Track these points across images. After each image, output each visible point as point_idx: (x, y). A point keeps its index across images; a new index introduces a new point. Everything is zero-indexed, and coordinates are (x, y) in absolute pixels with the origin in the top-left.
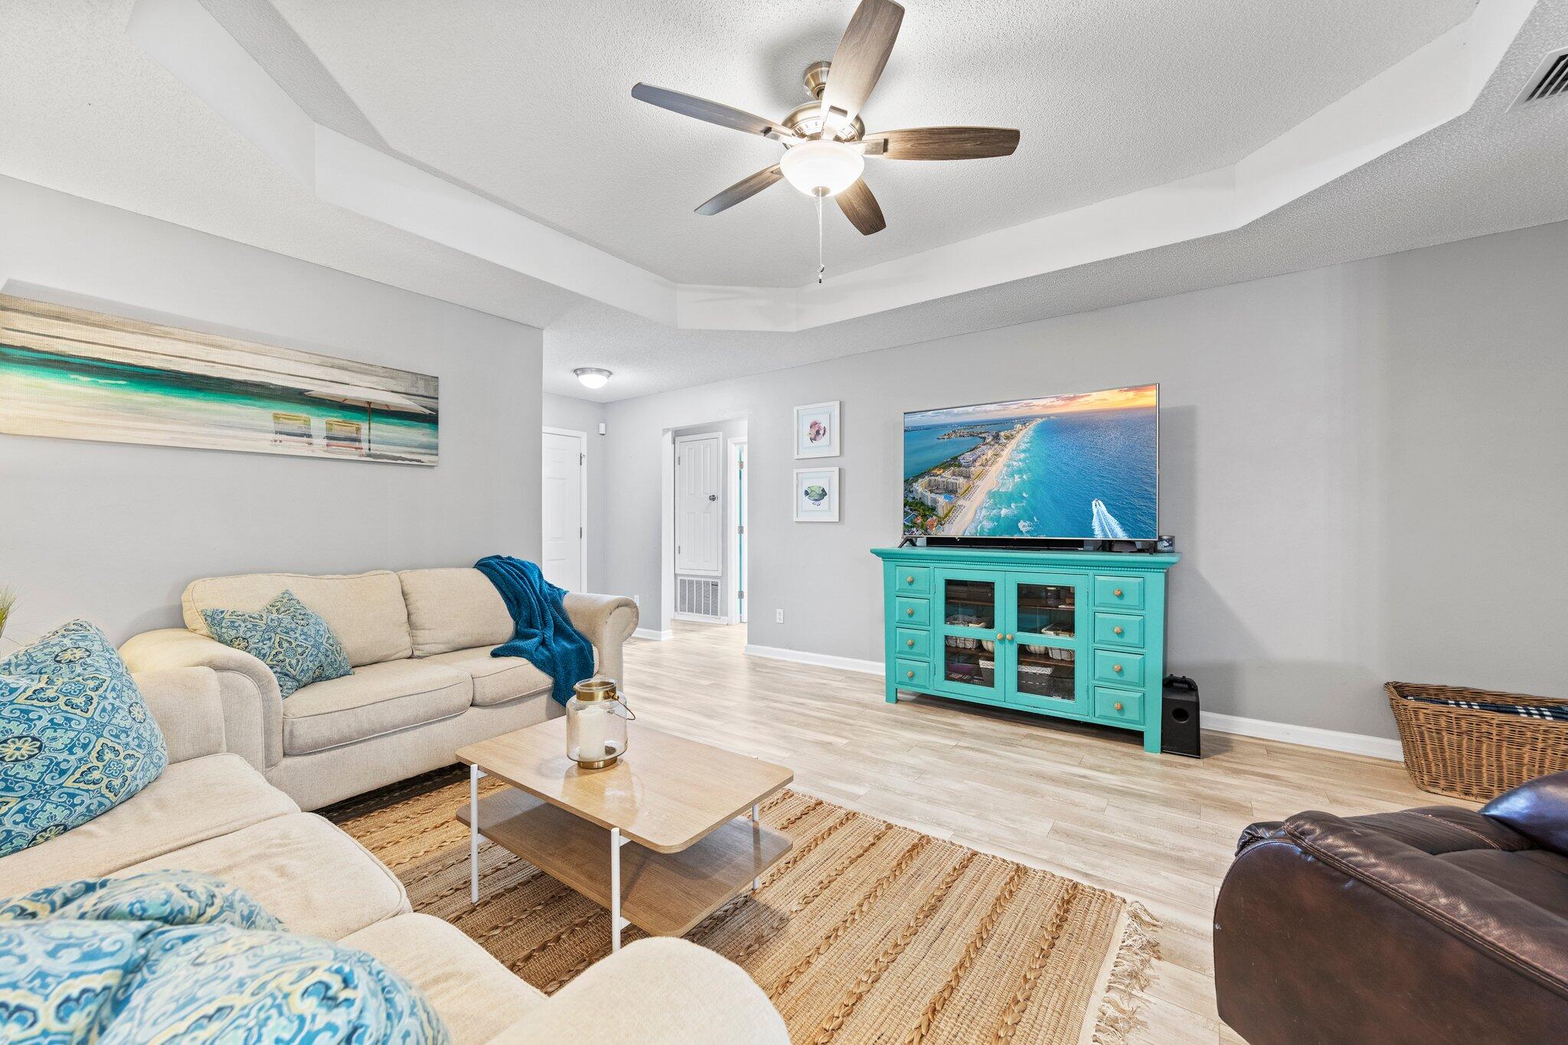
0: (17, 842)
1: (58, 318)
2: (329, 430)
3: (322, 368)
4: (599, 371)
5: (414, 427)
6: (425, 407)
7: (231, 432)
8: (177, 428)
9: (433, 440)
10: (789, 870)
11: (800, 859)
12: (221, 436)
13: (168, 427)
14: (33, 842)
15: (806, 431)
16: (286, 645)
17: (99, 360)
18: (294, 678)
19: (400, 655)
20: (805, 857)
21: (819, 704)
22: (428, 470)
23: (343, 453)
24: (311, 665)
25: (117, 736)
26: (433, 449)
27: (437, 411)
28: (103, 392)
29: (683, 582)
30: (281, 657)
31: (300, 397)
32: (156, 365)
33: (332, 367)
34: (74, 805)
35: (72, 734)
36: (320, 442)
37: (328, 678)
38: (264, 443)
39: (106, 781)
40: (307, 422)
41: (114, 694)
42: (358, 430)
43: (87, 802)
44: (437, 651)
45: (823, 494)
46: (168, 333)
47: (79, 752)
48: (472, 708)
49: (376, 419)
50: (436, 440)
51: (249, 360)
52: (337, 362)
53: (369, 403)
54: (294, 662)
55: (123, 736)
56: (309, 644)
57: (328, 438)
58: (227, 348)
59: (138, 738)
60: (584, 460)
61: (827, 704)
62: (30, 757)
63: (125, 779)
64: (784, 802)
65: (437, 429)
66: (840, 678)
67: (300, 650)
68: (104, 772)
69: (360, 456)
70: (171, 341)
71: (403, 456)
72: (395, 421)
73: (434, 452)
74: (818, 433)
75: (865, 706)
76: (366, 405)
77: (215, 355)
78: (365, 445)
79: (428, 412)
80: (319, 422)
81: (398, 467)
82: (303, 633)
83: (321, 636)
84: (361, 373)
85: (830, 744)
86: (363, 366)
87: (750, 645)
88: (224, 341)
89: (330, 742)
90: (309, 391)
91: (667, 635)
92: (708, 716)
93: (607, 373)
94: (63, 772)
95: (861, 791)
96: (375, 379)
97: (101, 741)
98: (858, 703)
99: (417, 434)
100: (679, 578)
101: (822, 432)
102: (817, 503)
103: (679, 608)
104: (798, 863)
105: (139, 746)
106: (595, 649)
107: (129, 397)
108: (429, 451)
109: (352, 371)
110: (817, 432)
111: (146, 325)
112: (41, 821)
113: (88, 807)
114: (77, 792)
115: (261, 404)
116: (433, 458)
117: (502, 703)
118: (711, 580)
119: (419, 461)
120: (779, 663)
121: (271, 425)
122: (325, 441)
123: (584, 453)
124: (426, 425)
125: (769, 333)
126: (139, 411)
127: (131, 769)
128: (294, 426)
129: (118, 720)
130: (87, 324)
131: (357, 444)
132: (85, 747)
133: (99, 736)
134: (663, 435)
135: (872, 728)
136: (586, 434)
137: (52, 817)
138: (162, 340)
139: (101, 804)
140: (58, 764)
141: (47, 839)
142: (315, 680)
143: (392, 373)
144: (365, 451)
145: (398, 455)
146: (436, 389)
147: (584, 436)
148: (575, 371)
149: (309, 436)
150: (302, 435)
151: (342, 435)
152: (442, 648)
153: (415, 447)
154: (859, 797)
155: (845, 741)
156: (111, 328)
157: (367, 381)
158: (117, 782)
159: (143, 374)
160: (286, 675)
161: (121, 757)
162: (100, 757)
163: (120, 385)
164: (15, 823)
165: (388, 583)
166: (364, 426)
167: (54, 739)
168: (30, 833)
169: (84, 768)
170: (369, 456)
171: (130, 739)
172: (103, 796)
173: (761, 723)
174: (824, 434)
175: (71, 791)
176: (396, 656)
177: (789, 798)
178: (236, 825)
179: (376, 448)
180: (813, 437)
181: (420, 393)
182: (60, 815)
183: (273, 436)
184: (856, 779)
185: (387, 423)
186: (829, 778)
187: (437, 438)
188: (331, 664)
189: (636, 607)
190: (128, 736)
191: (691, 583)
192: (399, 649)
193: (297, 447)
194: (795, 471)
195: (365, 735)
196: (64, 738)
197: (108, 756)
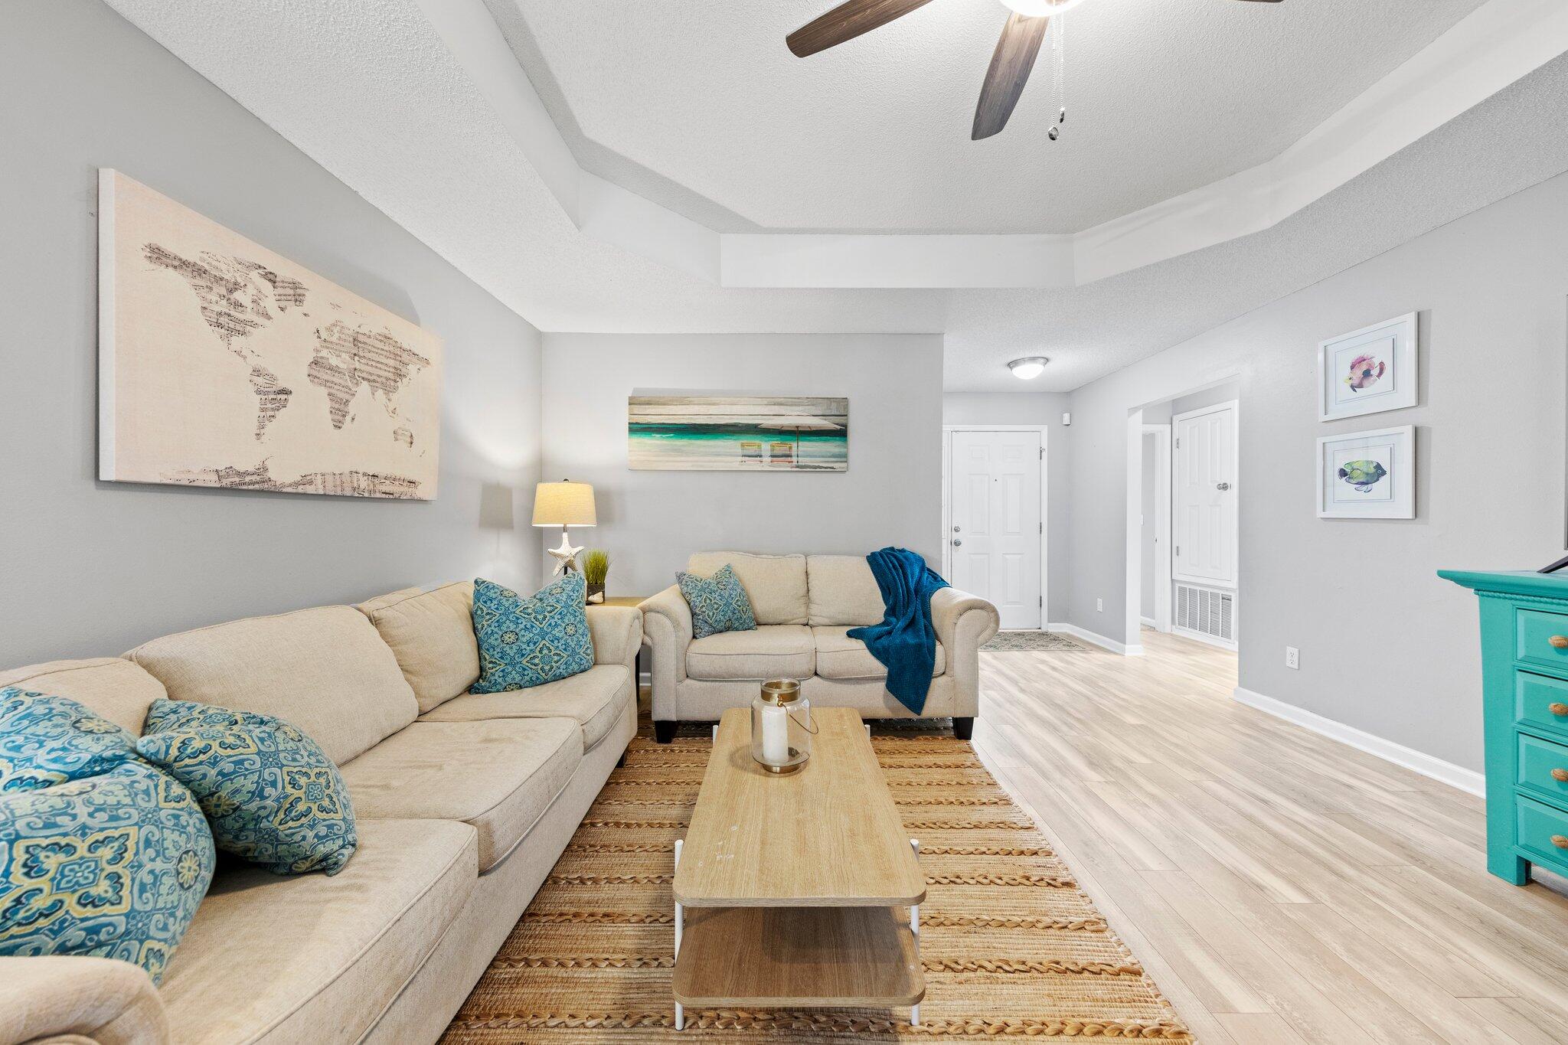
0: (498, 687)
1: (648, 404)
2: (772, 450)
3: (769, 407)
4: (1033, 359)
5: (829, 440)
6: (837, 424)
7: (719, 458)
8: (696, 458)
9: (843, 450)
10: (982, 1035)
11: (1013, 1034)
12: (715, 462)
13: (690, 459)
14: (505, 689)
15: (1343, 373)
16: (708, 601)
17: (663, 424)
18: (711, 625)
19: (797, 621)
20: (1024, 1037)
21: (1302, 814)
22: (842, 475)
23: (780, 466)
24: (722, 618)
25: (552, 641)
26: (843, 457)
27: (846, 426)
28: (665, 442)
29: (1182, 590)
30: (704, 609)
31: (755, 430)
32: (685, 422)
33: (774, 405)
34: (524, 675)
35: (531, 635)
36: (767, 459)
37: (737, 630)
38: (735, 463)
39: (541, 666)
40: (759, 446)
41: (559, 617)
42: (790, 448)
43: (531, 675)
44: (824, 623)
45: (1379, 472)
46: (690, 402)
47: (532, 646)
48: (815, 678)
49: (803, 438)
50: (846, 450)
51: (728, 410)
52: (777, 400)
53: (797, 427)
54: (711, 614)
55: (556, 642)
56: (721, 603)
57: (772, 456)
58: (718, 404)
59: (565, 644)
60: (1044, 454)
61: (1323, 820)
62: (513, 643)
63: (552, 667)
64: (1079, 933)
65: (846, 441)
66: (1400, 787)
67: (716, 606)
68: (540, 660)
69: (791, 468)
70: (692, 406)
71: (821, 465)
72: (815, 438)
73: (845, 459)
74: (1367, 374)
75: (1417, 859)
76: (796, 429)
77: (713, 410)
78: (794, 459)
79: (839, 427)
80: (766, 445)
81: (818, 474)
82: (720, 595)
83: (732, 598)
84: (792, 405)
85: (1260, 888)
86: (793, 400)
87: (1241, 688)
88: (714, 400)
89: (709, 675)
90: (760, 424)
91: (1134, 650)
92: (1092, 764)
93: (1042, 360)
94: (523, 655)
95: (1243, 1001)
96: (801, 408)
97: (544, 642)
98: (1401, 847)
99: (831, 446)
100: (1177, 585)
101: (1375, 372)
102: (1365, 488)
103: (1177, 622)
104: (1005, 1037)
105: (565, 649)
106: (939, 648)
107: (674, 443)
108: (839, 459)
109: (787, 405)
110: (1364, 372)
111: (682, 400)
112: (509, 679)
113: (531, 678)
114: (527, 668)
115: (735, 437)
116: (844, 465)
117: (842, 679)
118: (1221, 592)
119: (833, 468)
120: (1282, 727)
121: (739, 451)
122: (770, 459)
123: (1045, 446)
124: (838, 438)
125: (1221, 245)
126: (678, 451)
127: (556, 662)
128: (752, 450)
129: (556, 632)
130: (659, 404)
131: (789, 459)
132: (535, 643)
133: (543, 639)
134: (1129, 416)
135: (1391, 904)
136: (1046, 427)
137: (514, 679)
138: (687, 406)
139: (538, 678)
140: (522, 650)
141: (512, 689)
142: (728, 629)
143: (813, 401)
144: (795, 464)
145: (817, 465)
146: (846, 407)
147: (1045, 429)
148: (1009, 365)
149: (761, 456)
150: (756, 456)
151: (780, 453)
152: (826, 621)
153: (829, 457)
154: (1228, 1009)
155: (1298, 898)
156: (668, 405)
157: (796, 410)
158: (547, 668)
159: (680, 428)
160: (706, 622)
161: (552, 654)
162: (540, 652)
163: (671, 437)
164: (499, 677)
165: (797, 564)
166: (794, 445)
167: (523, 636)
168: (504, 684)
169: (532, 656)
170: (797, 467)
171: (560, 644)
172: (539, 673)
173: (1161, 803)
174: (1381, 373)
175: (524, 667)
176: (794, 621)
177: (1093, 931)
178: (545, 714)
179: (803, 461)
180: (1356, 382)
181: (833, 413)
182: (518, 678)
183: (740, 459)
184: (1251, 975)
185: (810, 441)
186: (1200, 942)
187: (846, 447)
188: (737, 619)
189: (994, 611)
190: (559, 642)
191: (1193, 592)
192: (795, 616)
193: (753, 464)
194: (1320, 441)
195: (733, 677)
196: (528, 636)
197: (545, 651)
